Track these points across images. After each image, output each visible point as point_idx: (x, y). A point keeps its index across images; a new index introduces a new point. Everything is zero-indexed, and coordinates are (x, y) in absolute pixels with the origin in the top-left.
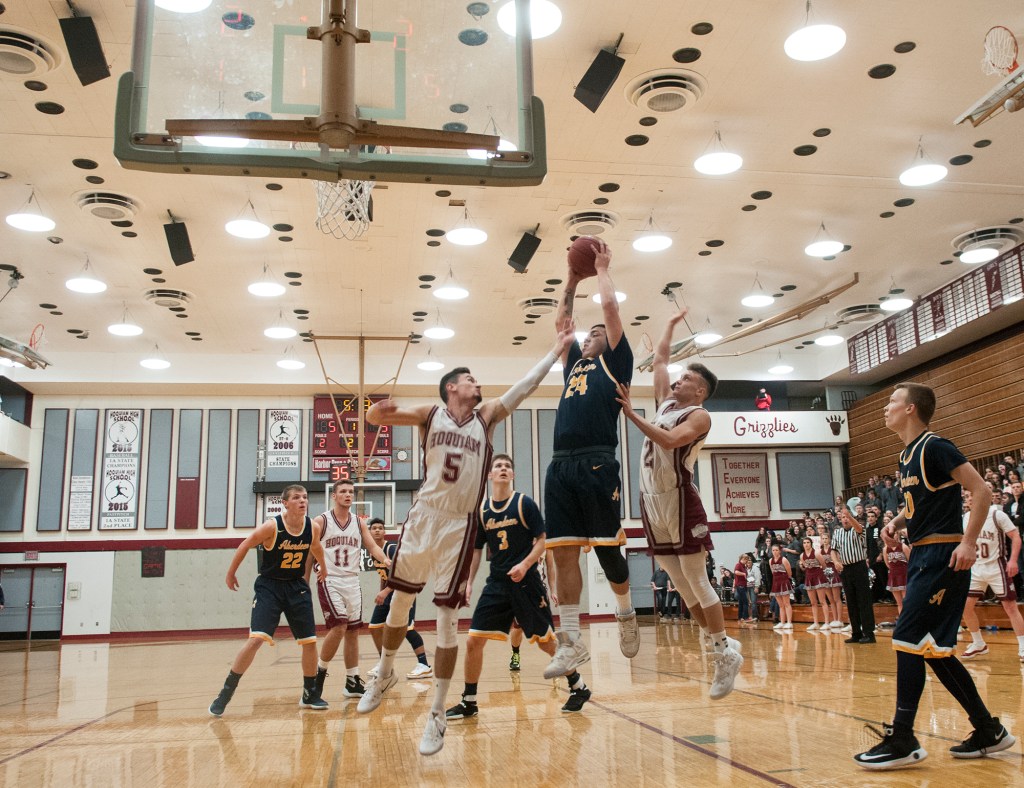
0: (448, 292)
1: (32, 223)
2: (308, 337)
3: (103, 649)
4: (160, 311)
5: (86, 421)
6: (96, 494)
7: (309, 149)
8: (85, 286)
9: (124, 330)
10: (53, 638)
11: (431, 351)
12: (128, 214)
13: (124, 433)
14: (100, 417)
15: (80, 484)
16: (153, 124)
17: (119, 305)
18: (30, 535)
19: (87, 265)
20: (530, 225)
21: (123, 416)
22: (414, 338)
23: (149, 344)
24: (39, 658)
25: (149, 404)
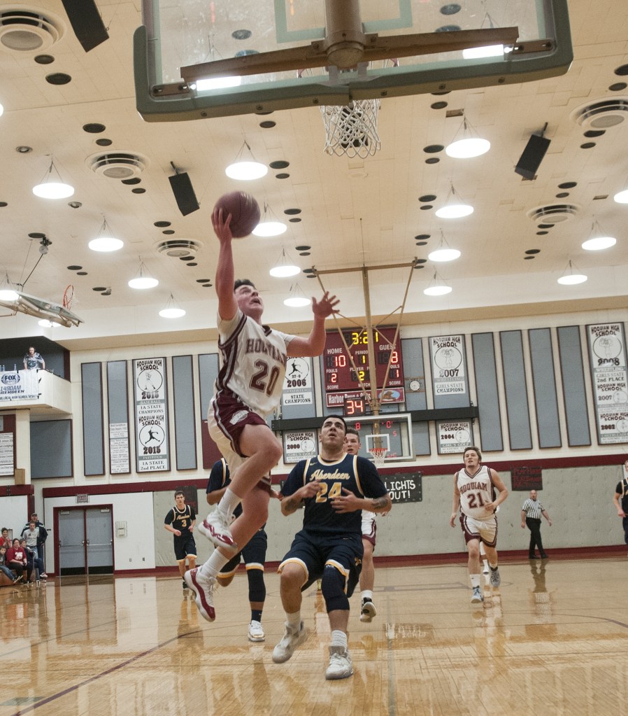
0: (452, 211)
1: (55, 191)
2: (311, 272)
3: (151, 582)
4: (172, 262)
5: (117, 371)
6: (132, 439)
7: (316, 74)
8: (105, 245)
9: (143, 283)
10: (107, 573)
11: (437, 274)
12: (136, 172)
13: (150, 381)
14: (129, 367)
15: (117, 431)
16: (169, 75)
17: (137, 261)
18: (79, 480)
19: (104, 226)
20: (537, 125)
21: (148, 365)
22: (418, 263)
23: (165, 295)
24: (97, 591)
25: (169, 352)
